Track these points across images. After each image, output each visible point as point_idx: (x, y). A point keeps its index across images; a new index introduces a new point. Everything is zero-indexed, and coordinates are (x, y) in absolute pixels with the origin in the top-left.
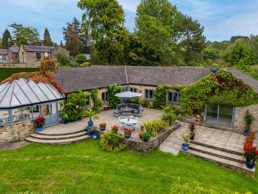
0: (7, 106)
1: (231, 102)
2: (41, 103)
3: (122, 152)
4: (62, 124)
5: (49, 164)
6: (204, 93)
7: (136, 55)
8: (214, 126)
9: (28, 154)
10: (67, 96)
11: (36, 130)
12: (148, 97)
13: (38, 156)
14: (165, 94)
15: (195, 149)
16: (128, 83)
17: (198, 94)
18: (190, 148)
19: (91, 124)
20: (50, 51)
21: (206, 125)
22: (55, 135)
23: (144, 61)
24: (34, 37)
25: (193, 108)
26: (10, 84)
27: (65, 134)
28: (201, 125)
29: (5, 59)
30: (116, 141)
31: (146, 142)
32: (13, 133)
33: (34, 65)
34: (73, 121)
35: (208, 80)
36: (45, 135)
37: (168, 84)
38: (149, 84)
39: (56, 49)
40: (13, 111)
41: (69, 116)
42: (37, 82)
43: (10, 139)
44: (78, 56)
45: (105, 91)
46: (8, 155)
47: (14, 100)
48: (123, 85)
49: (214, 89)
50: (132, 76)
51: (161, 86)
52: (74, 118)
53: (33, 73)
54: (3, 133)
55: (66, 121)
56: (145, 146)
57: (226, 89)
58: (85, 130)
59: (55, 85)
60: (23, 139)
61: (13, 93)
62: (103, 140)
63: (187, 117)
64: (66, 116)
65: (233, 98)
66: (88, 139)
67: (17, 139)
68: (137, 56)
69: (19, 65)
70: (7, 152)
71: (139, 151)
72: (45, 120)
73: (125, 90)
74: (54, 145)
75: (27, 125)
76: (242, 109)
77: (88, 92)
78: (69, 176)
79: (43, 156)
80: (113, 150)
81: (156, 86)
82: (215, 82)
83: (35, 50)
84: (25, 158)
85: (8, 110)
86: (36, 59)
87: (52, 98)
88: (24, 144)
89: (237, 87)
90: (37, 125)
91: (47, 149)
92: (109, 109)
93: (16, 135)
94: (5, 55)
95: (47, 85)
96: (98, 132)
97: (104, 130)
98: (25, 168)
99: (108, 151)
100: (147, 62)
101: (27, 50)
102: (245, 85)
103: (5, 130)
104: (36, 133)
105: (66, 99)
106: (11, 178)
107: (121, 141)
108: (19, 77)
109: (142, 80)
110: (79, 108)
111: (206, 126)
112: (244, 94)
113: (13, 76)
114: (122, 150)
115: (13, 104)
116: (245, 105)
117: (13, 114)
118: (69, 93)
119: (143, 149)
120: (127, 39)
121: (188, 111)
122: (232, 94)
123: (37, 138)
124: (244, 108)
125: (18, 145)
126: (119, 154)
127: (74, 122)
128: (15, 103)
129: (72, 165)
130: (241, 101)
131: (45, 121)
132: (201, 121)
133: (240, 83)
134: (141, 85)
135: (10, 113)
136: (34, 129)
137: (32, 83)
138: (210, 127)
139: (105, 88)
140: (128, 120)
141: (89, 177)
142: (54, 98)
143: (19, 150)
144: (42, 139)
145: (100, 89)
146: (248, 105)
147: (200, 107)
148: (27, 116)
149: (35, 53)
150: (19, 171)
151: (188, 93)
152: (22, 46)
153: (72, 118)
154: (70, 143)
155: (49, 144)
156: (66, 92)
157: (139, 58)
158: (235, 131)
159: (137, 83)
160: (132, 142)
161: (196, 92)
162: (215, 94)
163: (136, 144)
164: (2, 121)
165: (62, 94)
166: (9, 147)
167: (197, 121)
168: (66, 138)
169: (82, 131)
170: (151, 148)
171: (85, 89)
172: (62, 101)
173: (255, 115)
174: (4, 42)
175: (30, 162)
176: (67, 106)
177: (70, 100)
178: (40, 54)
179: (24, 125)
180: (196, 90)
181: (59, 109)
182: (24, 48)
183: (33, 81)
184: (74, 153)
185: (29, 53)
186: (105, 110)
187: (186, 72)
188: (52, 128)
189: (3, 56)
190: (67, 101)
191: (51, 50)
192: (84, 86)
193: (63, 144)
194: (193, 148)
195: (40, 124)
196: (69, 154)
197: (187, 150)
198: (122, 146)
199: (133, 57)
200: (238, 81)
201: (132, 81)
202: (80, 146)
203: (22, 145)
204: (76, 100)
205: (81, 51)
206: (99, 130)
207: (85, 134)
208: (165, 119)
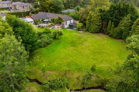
12: (51, 21)
16: (47, 17)
18: (53, 28)
35: (58, 18)
37: (55, 18)
81: (52, 18)
92: (43, 23)
95: (31, 18)
97: (41, 26)
102: (62, 19)
110: (37, 23)
116: (63, 22)
145: (41, 19)
147: (57, 22)
165: (34, 20)
167: (57, 25)
182: (19, 5)
191: (27, 5)
192: (38, 18)
208: (51, 24)
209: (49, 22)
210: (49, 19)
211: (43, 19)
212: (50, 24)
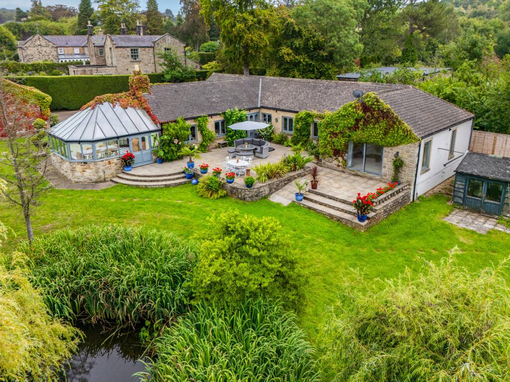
0: (90, 138)
1: (378, 140)
2: (129, 135)
3: (221, 199)
4: (156, 163)
5: (136, 205)
6: (345, 126)
7: (290, 51)
8: (360, 173)
9: (114, 195)
10: (163, 127)
11: (124, 169)
12: (286, 130)
13: (124, 198)
14: (308, 125)
15: (311, 200)
16: (259, 107)
17: (338, 128)
18: (305, 198)
19: (191, 164)
20: (153, 45)
21: (349, 171)
22: (145, 176)
23: (304, 63)
24: (131, 11)
25: (333, 147)
26: (92, 111)
27: (157, 176)
28: (343, 172)
29: (84, 54)
30: (215, 186)
31: (249, 189)
32: (97, 172)
33: (128, 69)
34: (171, 160)
35: (350, 109)
36: (135, 175)
37: (314, 109)
38: (287, 109)
39: (163, 40)
40: (97, 145)
41: (165, 153)
42: (125, 108)
43: (94, 178)
44: (205, 44)
45: (219, 119)
46: (93, 195)
47: (98, 131)
48: (249, 110)
49: (357, 121)
50: (268, 94)
51: (303, 113)
52: (172, 157)
53: (120, 94)
54: (87, 170)
55: (162, 160)
56: (248, 193)
57: (371, 122)
58: (184, 172)
59: (148, 111)
60: (109, 179)
61: (96, 122)
62: (201, 184)
63: (327, 159)
64: (161, 153)
65: (379, 134)
66: (186, 183)
67: (102, 179)
68: (293, 54)
69: (106, 70)
70: (92, 191)
71: (241, 199)
72: (134, 157)
73: (254, 117)
74: (144, 188)
75: (113, 163)
76: (392, 150)
77: (193, 120)
78: (154, 217)
79: (130, 199)
80: (211, 196)
81: (297, 112)
82: (358, 111)
83: (129, 45)
84: (111, 199)
85: (91, 143)
86: (130, 59)
87: (143, 129)
88: (110, 185)
89: (383, 119)
90: (125, 164)
91: (136, 191)
92: (226, 146)
93: (101, 174)
94: (83, 47)
95: (139, 111)
96: (198, 175)
97: (205, 173)
98: (110, 208)
99: (205, 198)
100: (311, 63)
101: (117, 45)
102: (393, 117)
103: (89, 168)
104: (124, 173)
105: (162, 130)
106: (97, 216)
107: (222, 186)
108: (103, 101)
109: (280, 102)
110: (178, 144)
111: (350, 174)
112: (392, 129)
113: (96, 99)
114: (221, 197)
115: (96, 138)
116: (394, 146)
117: (97, 149)
118: (165, 123)
119: (246, 196)
120: (275, 23)
121: (327, 151)
122: (378, 128)
123: (125, 179)
124: (393, 148)
125: (103, 186)
126: (217, 201)
127: (172, 162)
128: (99, 135)
129: (161, 208)
130: (389, 139)
131: (134, 159)
132: (344, 167)
133: (388, 113)
134: (277, 110)
135: (93, 148)
136: (122, 168)
137: (118, 108)
138: (354, 175)
139: (220, 114)
140: (238, 162)
141: (175, 220)
142: (146, 130)
143: (105, 191)
144: (130, 180)
145: (211, 116)
146: (398, 145)
147: (341, 146)
148: (114, 151)
149: (129, 49)
150: (104, 211)
151: (327, 126)
152: (110, 37)
153: (169, 156)
154: (162, 186)
155: (138, 187)
156: (162, 121)
157: (296, 57)
158: (383, 180)
159: (271, 107)
160: (234, 188)
161: (337, 125)
162: (358, 128)
163: (237, 191)
164: (84, 157)
165: (156, 124)
166: (94, 187)
167: (339, 166)
168: (158, 181)
169: (179, 173)
170: (257, 196)
171: (189, 116)
172: (158, 133)
173: (406, 159)
174: (81, 20)
175: (116, 202)
176: (162, 140)
177: (167, 133)
178: (137, 50)
179: (110, 163)
180: (336, 122)
181: (152, 145)
182: (112, 40)
183: (120, 105)
184: (166, 197)
185: (119, 49)
186: (220, 148)
187: (345, 89)
188: (143, 168)
189: (80, 48)
190: (163, 134)
191: (154, 43)
192: (188, 112)
193: (155, 187)
194: (310, 199)
195: (129, 162)
196: (159, 198)
197: (301, 200)
198: (222, 193)
199: (286, 56)
200: (385, 111)
201: (266, 103)
202: (173, 190)
203: (108, 186)
204: (174, 132)
205: (212, 33)
206: (199, 173)
207: (183, 178)
208: (286, 162)
209: (270, 140)
210: (268, 119)
211: (227, 120)
212: (275, 157)
